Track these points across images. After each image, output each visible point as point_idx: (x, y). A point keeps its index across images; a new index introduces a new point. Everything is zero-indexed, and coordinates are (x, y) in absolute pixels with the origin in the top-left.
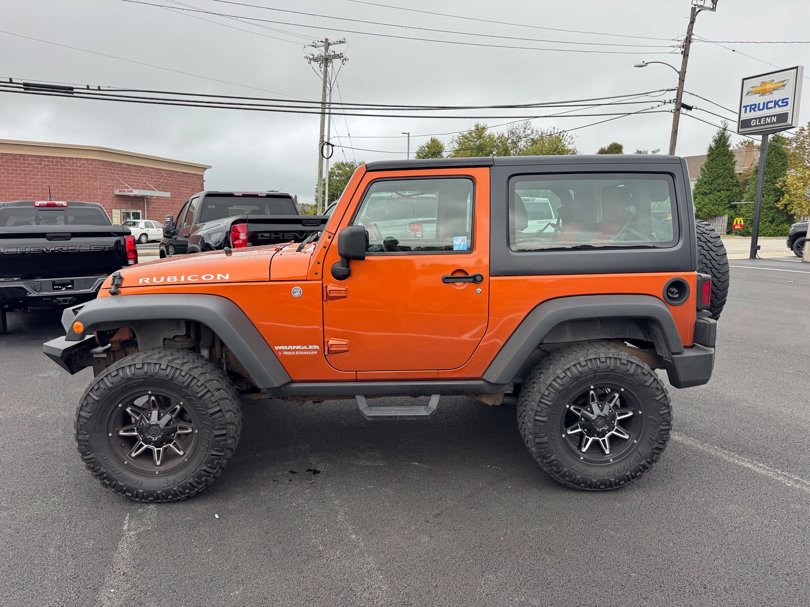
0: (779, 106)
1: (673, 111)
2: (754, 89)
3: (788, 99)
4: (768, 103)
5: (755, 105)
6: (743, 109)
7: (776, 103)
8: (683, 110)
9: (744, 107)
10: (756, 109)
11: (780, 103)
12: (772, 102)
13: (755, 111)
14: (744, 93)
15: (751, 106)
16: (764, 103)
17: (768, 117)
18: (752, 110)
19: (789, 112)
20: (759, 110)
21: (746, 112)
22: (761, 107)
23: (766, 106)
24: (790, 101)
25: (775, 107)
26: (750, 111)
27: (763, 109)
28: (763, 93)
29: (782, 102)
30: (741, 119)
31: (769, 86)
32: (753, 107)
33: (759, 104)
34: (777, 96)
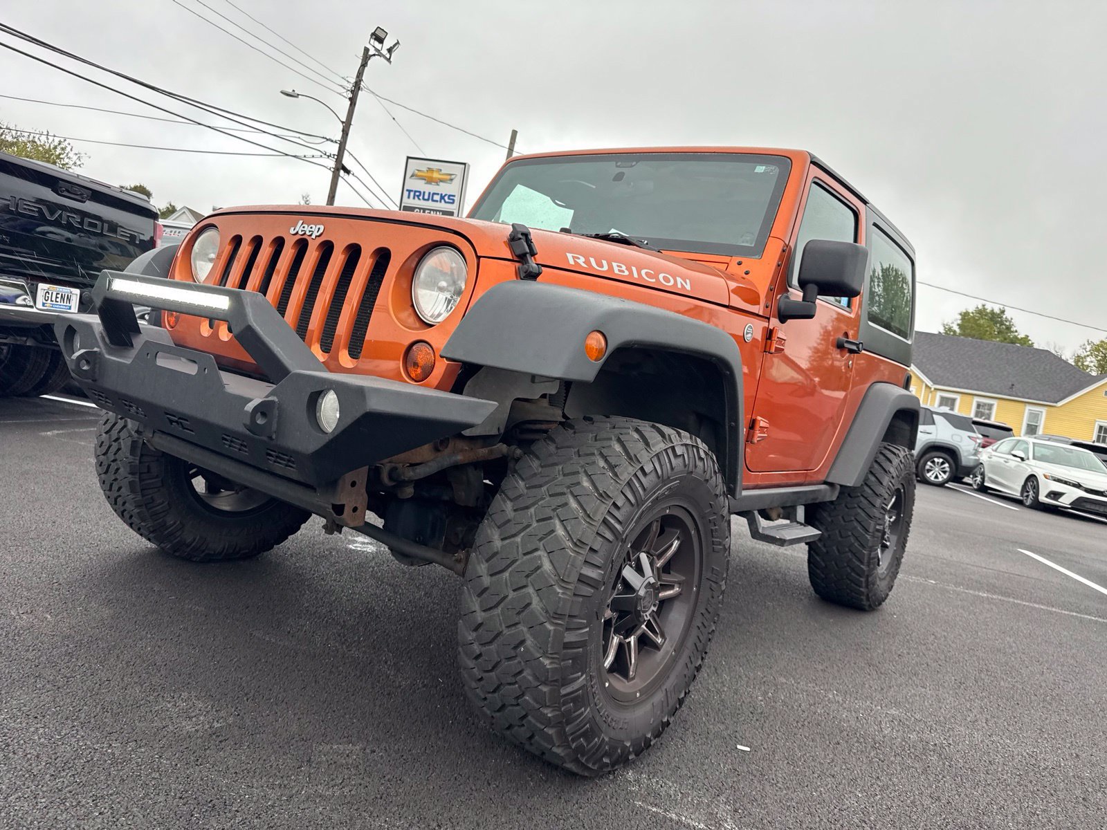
0: (445, 202)
1: (332, 170)
2: (419, 174)
3: (454, 196)
4: (434, 194)
5: (420, 192)
6: (406, 194)
7: (442, 197)
8: (342, 172)
9: (407, 190)
10: (421, 197)
11: (446, 198)
12: (438, 194)
13: (419, 199)
14: (408, 175)
15: (415, 192)
16: (429, 193)
17: (434, 210)
18: (416, 198)
19: (454, 211)
20: (424, 199)
21: (409, 197)
22: (426, 197)
23: (431, 197)
24: (457, 199)
25: (441, 202)
26: (414, 198)
27: (428, 200)
28: (430, 181)
29: (449, 199)
30: (403, 205)
31: (435, 175)
32: (418, 194)
33: (424, 193)
34: (444, 189)
